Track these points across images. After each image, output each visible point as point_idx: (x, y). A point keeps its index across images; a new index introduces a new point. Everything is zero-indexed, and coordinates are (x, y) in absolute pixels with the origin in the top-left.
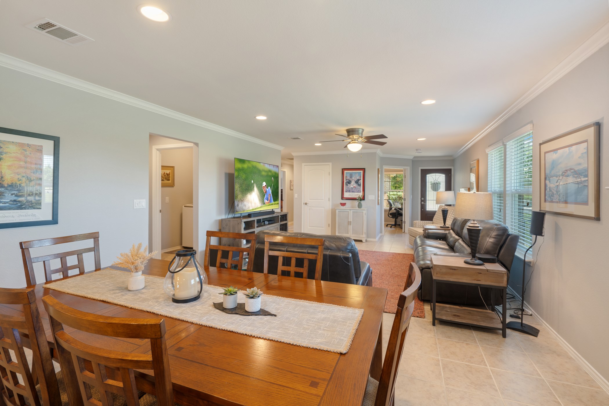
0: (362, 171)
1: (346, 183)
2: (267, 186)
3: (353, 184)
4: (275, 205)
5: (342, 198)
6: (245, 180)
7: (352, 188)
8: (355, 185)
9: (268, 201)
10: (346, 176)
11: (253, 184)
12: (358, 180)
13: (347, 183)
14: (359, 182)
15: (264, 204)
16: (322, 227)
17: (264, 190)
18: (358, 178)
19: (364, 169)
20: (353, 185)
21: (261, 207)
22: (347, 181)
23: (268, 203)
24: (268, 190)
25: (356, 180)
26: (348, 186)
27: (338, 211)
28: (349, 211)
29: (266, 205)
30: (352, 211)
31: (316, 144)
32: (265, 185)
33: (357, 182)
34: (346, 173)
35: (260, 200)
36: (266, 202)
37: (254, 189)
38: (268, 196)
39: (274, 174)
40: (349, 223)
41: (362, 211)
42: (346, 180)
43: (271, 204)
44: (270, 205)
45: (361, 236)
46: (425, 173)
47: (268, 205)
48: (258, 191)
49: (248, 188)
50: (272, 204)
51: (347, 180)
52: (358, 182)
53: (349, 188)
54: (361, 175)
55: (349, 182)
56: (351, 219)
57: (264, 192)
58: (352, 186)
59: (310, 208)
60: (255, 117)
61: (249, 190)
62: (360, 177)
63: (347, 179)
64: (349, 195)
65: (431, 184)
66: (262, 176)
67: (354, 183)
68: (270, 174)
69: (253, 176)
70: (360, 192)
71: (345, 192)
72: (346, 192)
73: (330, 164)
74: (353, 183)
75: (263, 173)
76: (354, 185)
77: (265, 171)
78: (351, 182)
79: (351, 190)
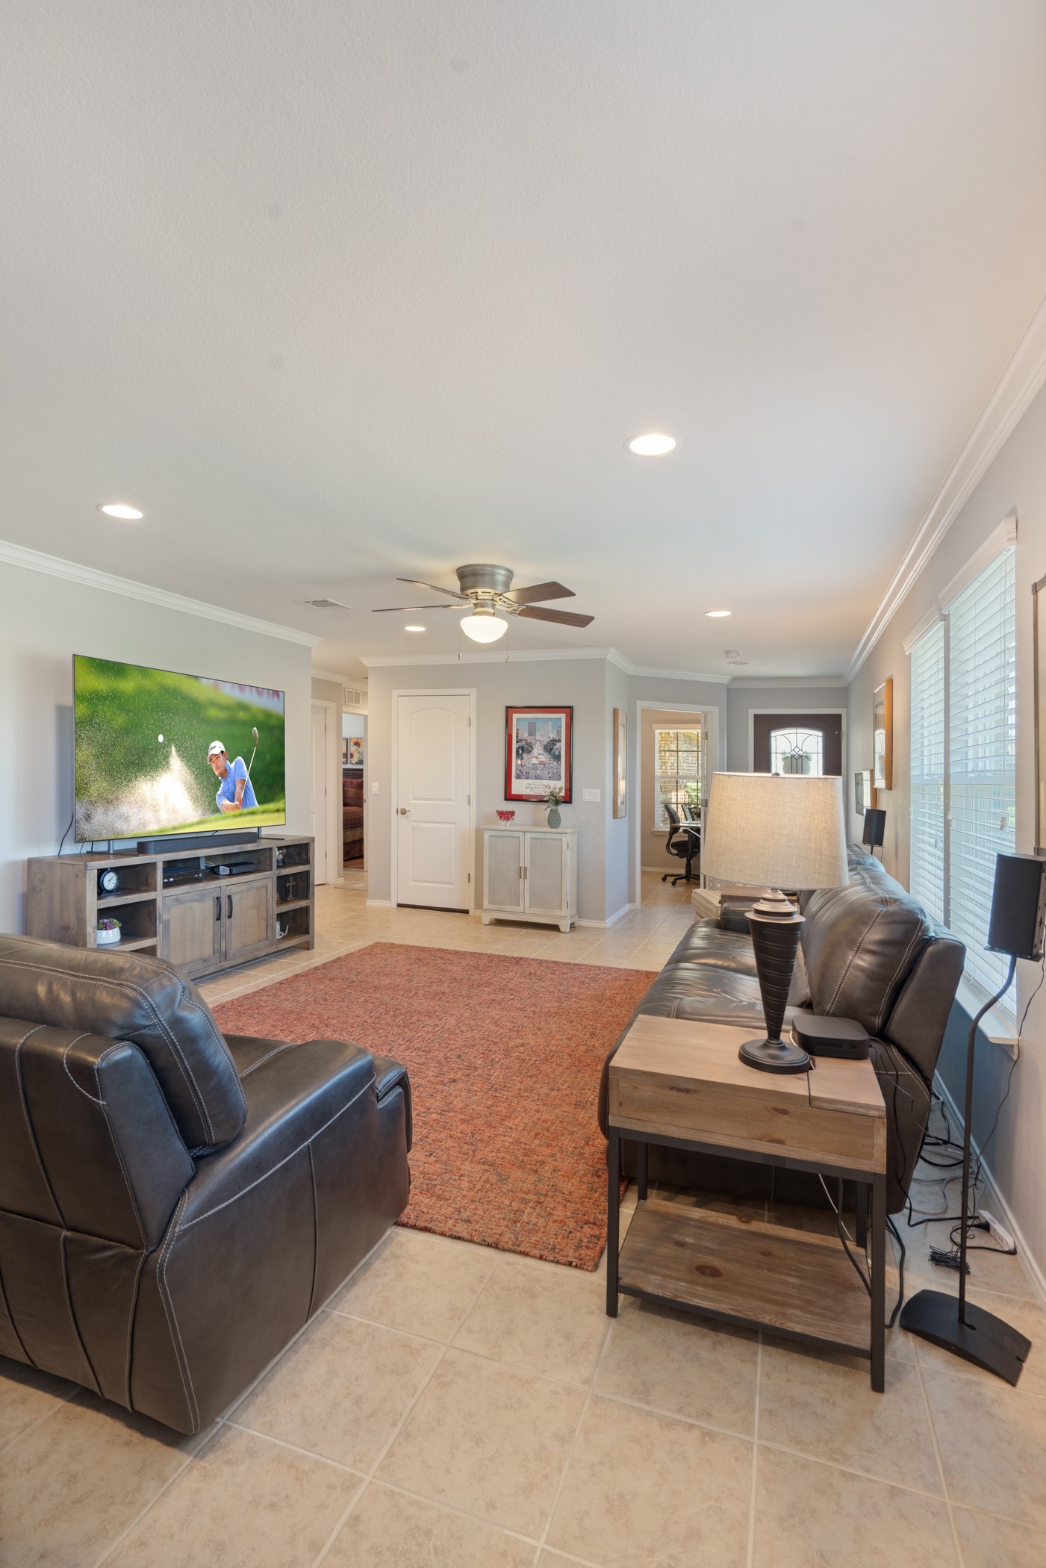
0: (564, 715)
1: (517, 752)
2: (229, 755)
3: (538, 756)
4: (265, 816)
5: (509, 797)
6: (125, 731)
7: (535, 766)
8: (544, 757)
9: (232, 800)
10: (517, 730)
11: (166, 745)
12: (554, 742)
13: (520, 752)
14: (556, 747)
15: (217, 810)
16: (451, 884)
17: (218, 768)
18: (553, 735)
19: (571, 708)
20: (537, 758)
21: (200, 823)
22: (520, 744)
23: (237, 807)
24: (232, 766)
25: (546, 740)
26: (522, 759)
27: (490, 836)
28: (521, 835)
29: (224, 815)
30: (528, 836)
31: (410, 628)
32: (222, 752)
33: (549, 748)
34: (517, 719)
35: (195, 800)
36: (227, 808)
37: (168, 762)
38: (235, 786)
39: (261, 717)
40: (522, 873)
41: (559, 836)
42: (517, 742)
43: (246, 810)
44: (241, 815)
45: (557, 913)
46: (766, 725)
47: (234, 816)
48: (189, 769)
49: (139, 758)
50: (253, 813)
51: (521, 740)
52: (551, 750)
53: (526, 765)
54: (561, 727)
55: (525, 749)
56: (526, 862)
57: (217, 773)
58: (534, 761)
59: (415, 824)
60: (98, 507)
61: (143, 766)
62: (559, 732)
63: (520, 738)
64: (527, 788)
65: (785, 759)
66: (208, 721)
67: (540, 752)
68: (242, 715)
69: (162, 722)
70: (559, 779)
71: (513, 778)
72: (518, 777)
73: (473, 692)
74: (538, 749)
75: (213, 713)
76: (541, 756)
77: (221, 707)
78: (532, 748)
79: (532, 772)
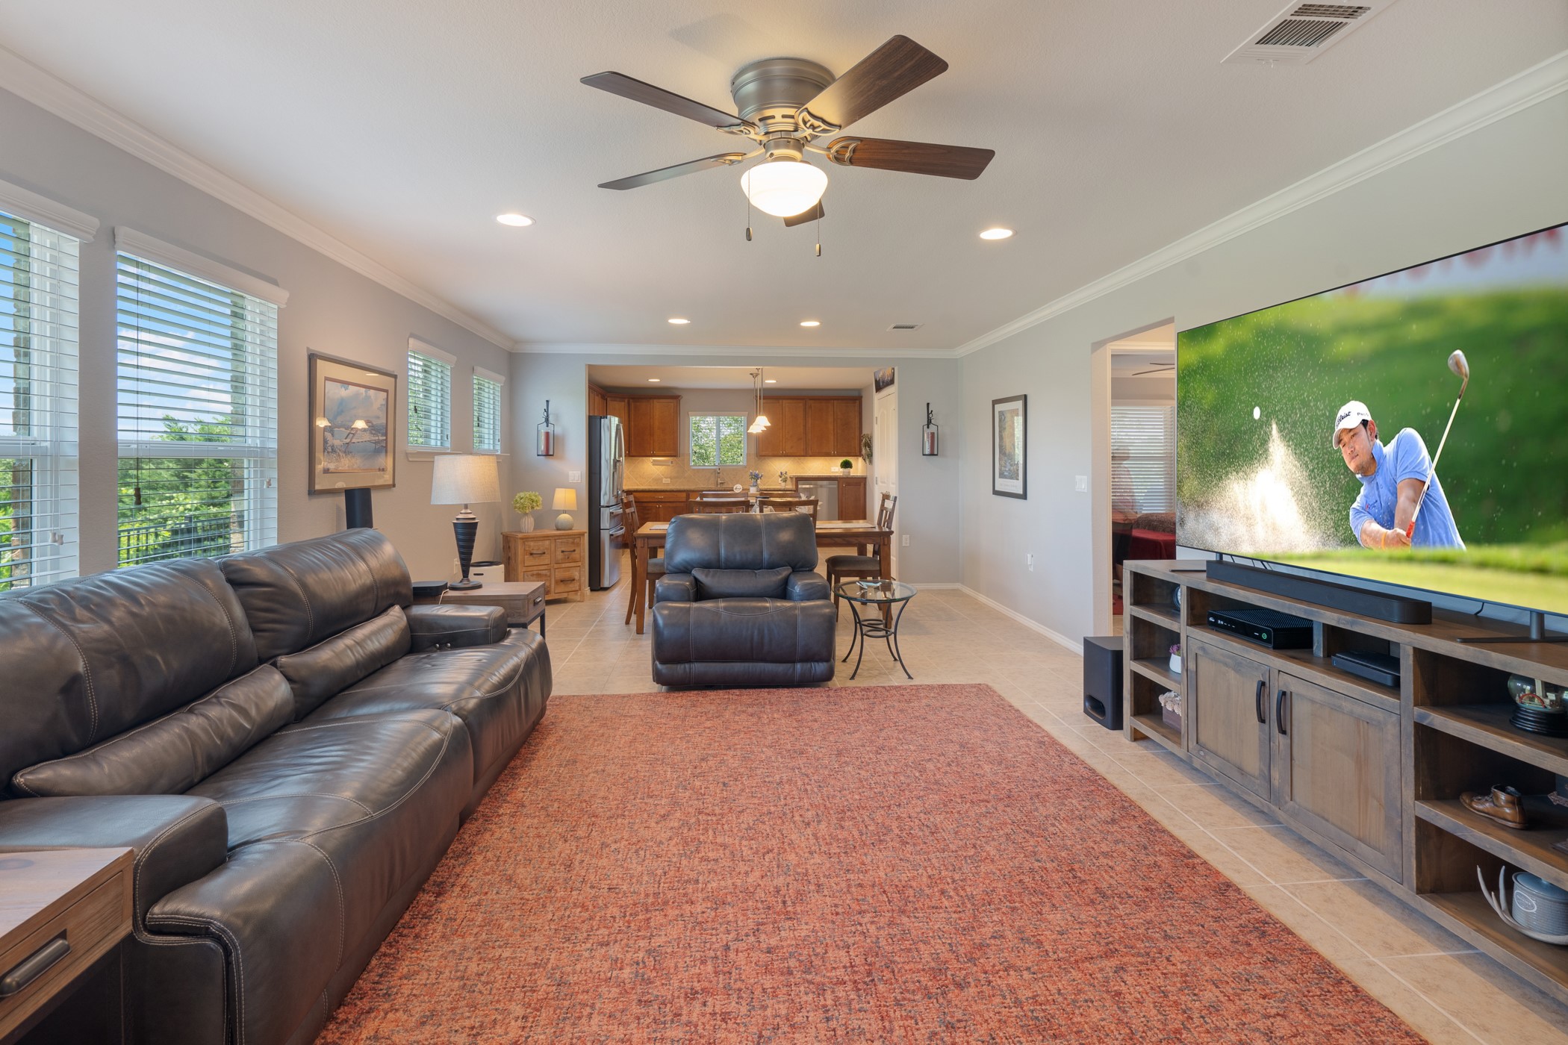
2: (1381, 427)
4: (1486, 576)
6: (1216, 410)
9: (1390, 523)
11: (1265, 422)
15: (1350, 540)
17: (1354, 456)
21: (1318, 557)
23: (1399, 541)
24: (1389, 449)
29: (1367, 552)
32: (1365, 423)
35: (1309, 514)
36: (1375, 538)
37: (1266, 450)
38: (1395, 494)
43: (1424, 551)
44: (1410, 560)
47: (1393, 560)
48: (1299, 459)
49: (1230, 447)
50: (1444, 561)
57: (1352, 467)
61: (1235, 457)
66: (1336, 366)
68: (1417, 331)
69: (1259, 386)
75: (1346, 347)
77: (1361, 329)
